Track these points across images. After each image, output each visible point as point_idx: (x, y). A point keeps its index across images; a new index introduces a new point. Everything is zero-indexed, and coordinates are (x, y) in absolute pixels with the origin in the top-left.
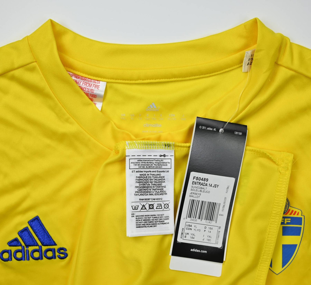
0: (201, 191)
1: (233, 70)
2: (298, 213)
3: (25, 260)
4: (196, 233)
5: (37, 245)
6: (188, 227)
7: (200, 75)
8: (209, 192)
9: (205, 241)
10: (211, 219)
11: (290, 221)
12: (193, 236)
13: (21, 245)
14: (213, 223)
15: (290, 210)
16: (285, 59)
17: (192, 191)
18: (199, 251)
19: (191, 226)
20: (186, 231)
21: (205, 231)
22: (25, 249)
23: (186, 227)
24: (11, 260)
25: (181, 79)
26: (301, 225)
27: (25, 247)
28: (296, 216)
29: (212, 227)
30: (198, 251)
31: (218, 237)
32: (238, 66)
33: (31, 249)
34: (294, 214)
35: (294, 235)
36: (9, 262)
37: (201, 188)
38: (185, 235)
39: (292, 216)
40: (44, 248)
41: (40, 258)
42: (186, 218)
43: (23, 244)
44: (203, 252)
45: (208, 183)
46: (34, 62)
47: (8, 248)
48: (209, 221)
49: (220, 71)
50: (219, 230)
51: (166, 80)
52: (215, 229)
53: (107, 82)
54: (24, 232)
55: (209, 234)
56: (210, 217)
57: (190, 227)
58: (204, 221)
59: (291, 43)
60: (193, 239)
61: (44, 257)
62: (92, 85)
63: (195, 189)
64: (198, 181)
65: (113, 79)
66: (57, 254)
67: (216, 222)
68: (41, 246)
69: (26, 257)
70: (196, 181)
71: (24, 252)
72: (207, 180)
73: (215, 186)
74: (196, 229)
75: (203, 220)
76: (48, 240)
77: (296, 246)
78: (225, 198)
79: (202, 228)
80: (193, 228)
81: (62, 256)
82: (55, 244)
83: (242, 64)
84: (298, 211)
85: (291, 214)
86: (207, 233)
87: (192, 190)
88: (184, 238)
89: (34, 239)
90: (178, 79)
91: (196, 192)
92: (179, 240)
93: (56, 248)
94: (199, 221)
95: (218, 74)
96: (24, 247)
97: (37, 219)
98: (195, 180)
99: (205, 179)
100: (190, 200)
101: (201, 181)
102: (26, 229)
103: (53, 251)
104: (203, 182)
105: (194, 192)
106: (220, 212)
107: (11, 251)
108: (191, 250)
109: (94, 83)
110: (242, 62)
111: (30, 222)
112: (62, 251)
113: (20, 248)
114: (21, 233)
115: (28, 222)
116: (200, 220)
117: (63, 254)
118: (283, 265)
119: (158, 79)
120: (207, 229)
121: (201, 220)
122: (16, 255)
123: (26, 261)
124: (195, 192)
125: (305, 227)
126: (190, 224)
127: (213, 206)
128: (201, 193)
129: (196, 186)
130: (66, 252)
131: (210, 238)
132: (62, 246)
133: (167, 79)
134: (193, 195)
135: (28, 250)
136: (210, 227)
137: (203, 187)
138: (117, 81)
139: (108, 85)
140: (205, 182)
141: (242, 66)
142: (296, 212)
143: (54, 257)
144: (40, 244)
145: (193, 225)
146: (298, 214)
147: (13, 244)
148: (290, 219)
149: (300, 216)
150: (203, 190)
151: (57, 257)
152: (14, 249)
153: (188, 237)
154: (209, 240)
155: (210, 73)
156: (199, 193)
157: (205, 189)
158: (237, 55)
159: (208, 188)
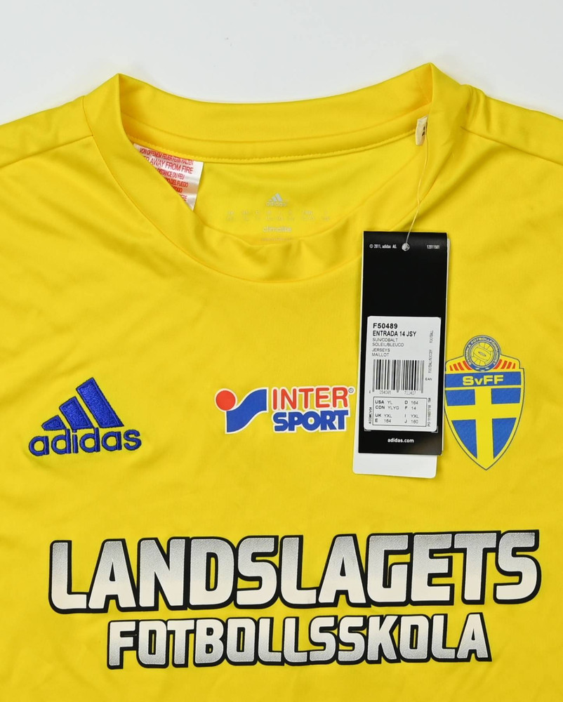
0: (389, 345)
1: (400, 139)
2: (515, 364)
3: (70, 452)
4: (392, 413)
5: (90, 426)
6: (378, 405)
7: (349, 149)
8: (402, 345)
9: (409, 423)
10: (413, 387)
11: (502, 380)
12: (389, 419)
13: (64, 428)
14: (417, 393)
15: (501, 361)
16: (477, 123)
17: (375, 347)
18: (402, 441)
19: (383, 402)
20: (377, 411)
21: (406, 407)
22: (72, 434)
23: (375, 405)
24: (48, 453)
25: (319, 155)
26: (520, 384)
27: (71, 431)
28: (511, 370)
29: (416, 400)
30: (399, 441)
31: (429, 415)
32: (407, 134)
33: (81, 433)
34: (509, 367)
35: (510, 403)
36: (44, 456)
37: (389, 340)
38: (375, 418)
39: (505, 370)
40: (103, 432)
41: (97, 449)
42: (373, 391)
43: (68, 426)
44: (408, 441)
45: (398, 330)
46: (89, 136)
47: (43, 433)
48: (411, 391)
49: (380, 142)
50: (429, 404)
51: (297, 157)
52: (422, 404)
53: (204, 162)
54: (70, 407)
55: (414, 412)
56: (411, 384)
57: (382, 405)
58: (402, 393)
59: (487, 98)
60: (389, 423)
61: (101, 447)
62: (182, 167)
63: (380, 342)
64: (381, 329)
65: (214, 157)
66: (124, 441)
67: (422, 392)
68: (97, 429)
69: (72, 446)
70: (379, 330)
71: (69, 440)
72: (396, 326)
73: (411, 334)
74: (392, 406)
75: (400, 390)
76: (109, 418)
77: (514, 420)
78: (430, 352)
79: (401, 403)
80: (386, 404)
81: (132, 444)
82: (121, 425)
83: (414, 130)
84: (513, 361)
85: (503, 368)
86: (410, 411)
87: (374, 344)
88: (375, 423)
89: (87, 416)
90: (314, 156)
91: (382, 347)
92: (368, 427)
93: (122, 430)
94: (394, 393)
95: (377, 147)
96: (69, 430)
97: (91, 383)
98: (376, 329)
99: (392, 325)
100: (374, 360)
101: (386, 329)
102: (73, 401)
103: (118, 435)
104: (390, 330)
105: (378, 347)
106: (426, 375)
107: (47, 438)
108: (389, 441)
109: (184, 164)
110: (415, 128)
111: (80, 389)
112: (131, 436)
113: (63, 432)
114: (64, 408)
115: (77, 389)
116: (396, 390)
117: (133, 440)
118: (496, 453)
120: (410, 405)
121: (398, 392)
122: (56, 444)
123: (73, 455)
124: (380, 347)
125: (525, 387)
126: (381, 399)
127: (412, 367)
128: (389, 347)
129: (380, 337)
130: (138, 437)
131: (415, 419)
132: (131, 428)
133: (298, 155)
134: (378, 352)
135: (76, 436)
136: (413, 400)
137: (391, 337)
138: (220, 160)
139: (207, 165)
140: (394, 330)
141: (415, 133)
142: (510, 363)
143: (118, 447)
144: (96, 425)
145: (386, 400)
146: (514, 367)
147: (51, 425)
148: (502, 376)
149: (517, 370)
150: (392, 342)
151: (123, 447)
152: (52, 435)
153: (381, 420)
154: (415, 421)
155: (364, 146)
156: (387, 347)
157: (395, 340)
158: (405, 119)
159: (400, 339)
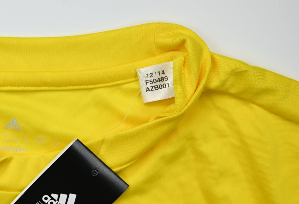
7: (81, 85)
25: (54, 88)
49: (109, 82)
51: (33, 88)
90: (50, 88)
95: (105, 87)
119: (22, 86)
133: (35, 87)
155: (95, 84)
